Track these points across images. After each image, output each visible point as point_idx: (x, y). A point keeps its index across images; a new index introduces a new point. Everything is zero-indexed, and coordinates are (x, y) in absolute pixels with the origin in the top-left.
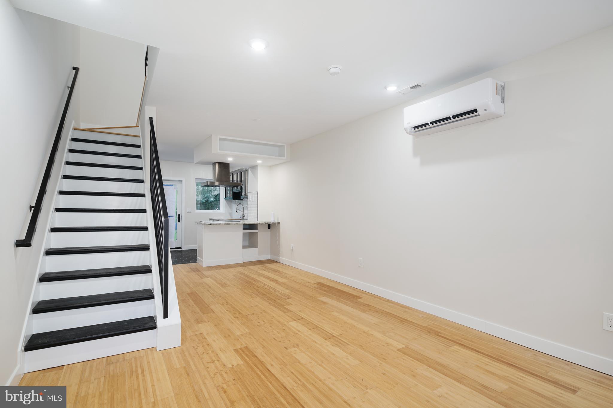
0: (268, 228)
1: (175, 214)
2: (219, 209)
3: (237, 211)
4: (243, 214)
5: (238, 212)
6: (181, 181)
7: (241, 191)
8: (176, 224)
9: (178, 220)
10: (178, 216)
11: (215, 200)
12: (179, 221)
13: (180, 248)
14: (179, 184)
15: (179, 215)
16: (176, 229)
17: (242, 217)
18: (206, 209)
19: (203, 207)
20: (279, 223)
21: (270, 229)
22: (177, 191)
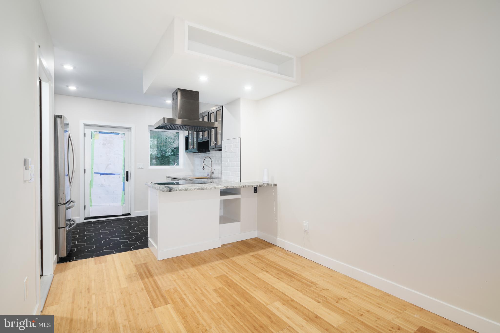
0: (255, 192)
1: (122, 171)
2: (178, 164)
3: (203, 167)
4: (211, 171)
5: (205, 167)
6: (129, 129)
7: (209, 139)
8: (124, 183)
9: (126, 178)
10: (126, 174)
11: (172, 153)
12: (127, 180)
13: (129, 214)
14: (127, 132)
15: (127, 172)
16: (124, 190)
17: (210, 175)
18: (162, 164)
19: (159, 162)
20: (276, 185)
21: (257, 192)
22: (125, 141)
